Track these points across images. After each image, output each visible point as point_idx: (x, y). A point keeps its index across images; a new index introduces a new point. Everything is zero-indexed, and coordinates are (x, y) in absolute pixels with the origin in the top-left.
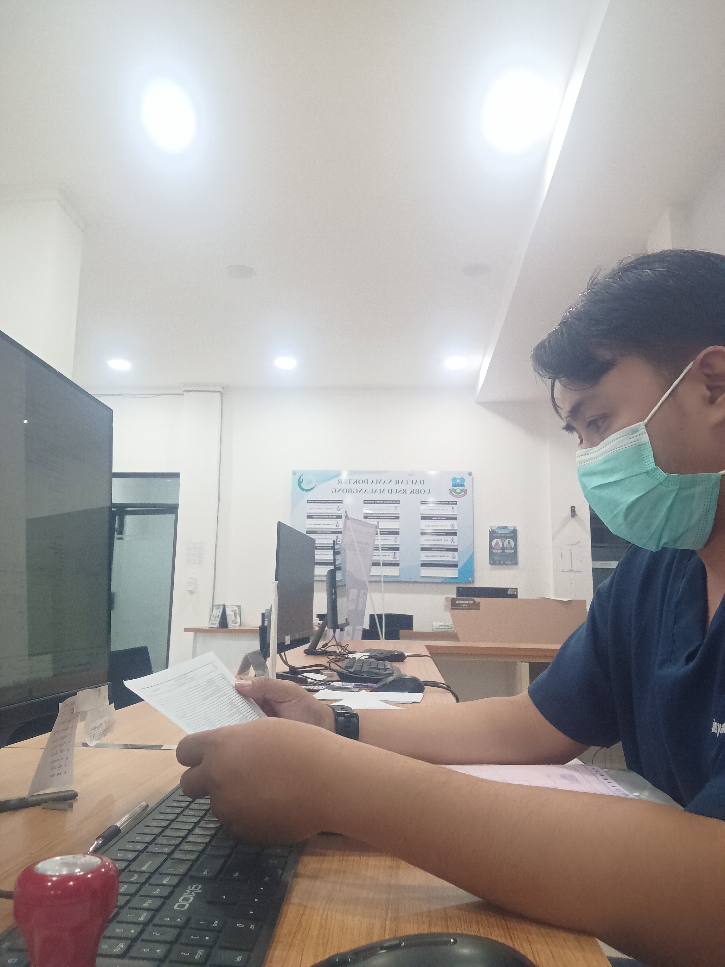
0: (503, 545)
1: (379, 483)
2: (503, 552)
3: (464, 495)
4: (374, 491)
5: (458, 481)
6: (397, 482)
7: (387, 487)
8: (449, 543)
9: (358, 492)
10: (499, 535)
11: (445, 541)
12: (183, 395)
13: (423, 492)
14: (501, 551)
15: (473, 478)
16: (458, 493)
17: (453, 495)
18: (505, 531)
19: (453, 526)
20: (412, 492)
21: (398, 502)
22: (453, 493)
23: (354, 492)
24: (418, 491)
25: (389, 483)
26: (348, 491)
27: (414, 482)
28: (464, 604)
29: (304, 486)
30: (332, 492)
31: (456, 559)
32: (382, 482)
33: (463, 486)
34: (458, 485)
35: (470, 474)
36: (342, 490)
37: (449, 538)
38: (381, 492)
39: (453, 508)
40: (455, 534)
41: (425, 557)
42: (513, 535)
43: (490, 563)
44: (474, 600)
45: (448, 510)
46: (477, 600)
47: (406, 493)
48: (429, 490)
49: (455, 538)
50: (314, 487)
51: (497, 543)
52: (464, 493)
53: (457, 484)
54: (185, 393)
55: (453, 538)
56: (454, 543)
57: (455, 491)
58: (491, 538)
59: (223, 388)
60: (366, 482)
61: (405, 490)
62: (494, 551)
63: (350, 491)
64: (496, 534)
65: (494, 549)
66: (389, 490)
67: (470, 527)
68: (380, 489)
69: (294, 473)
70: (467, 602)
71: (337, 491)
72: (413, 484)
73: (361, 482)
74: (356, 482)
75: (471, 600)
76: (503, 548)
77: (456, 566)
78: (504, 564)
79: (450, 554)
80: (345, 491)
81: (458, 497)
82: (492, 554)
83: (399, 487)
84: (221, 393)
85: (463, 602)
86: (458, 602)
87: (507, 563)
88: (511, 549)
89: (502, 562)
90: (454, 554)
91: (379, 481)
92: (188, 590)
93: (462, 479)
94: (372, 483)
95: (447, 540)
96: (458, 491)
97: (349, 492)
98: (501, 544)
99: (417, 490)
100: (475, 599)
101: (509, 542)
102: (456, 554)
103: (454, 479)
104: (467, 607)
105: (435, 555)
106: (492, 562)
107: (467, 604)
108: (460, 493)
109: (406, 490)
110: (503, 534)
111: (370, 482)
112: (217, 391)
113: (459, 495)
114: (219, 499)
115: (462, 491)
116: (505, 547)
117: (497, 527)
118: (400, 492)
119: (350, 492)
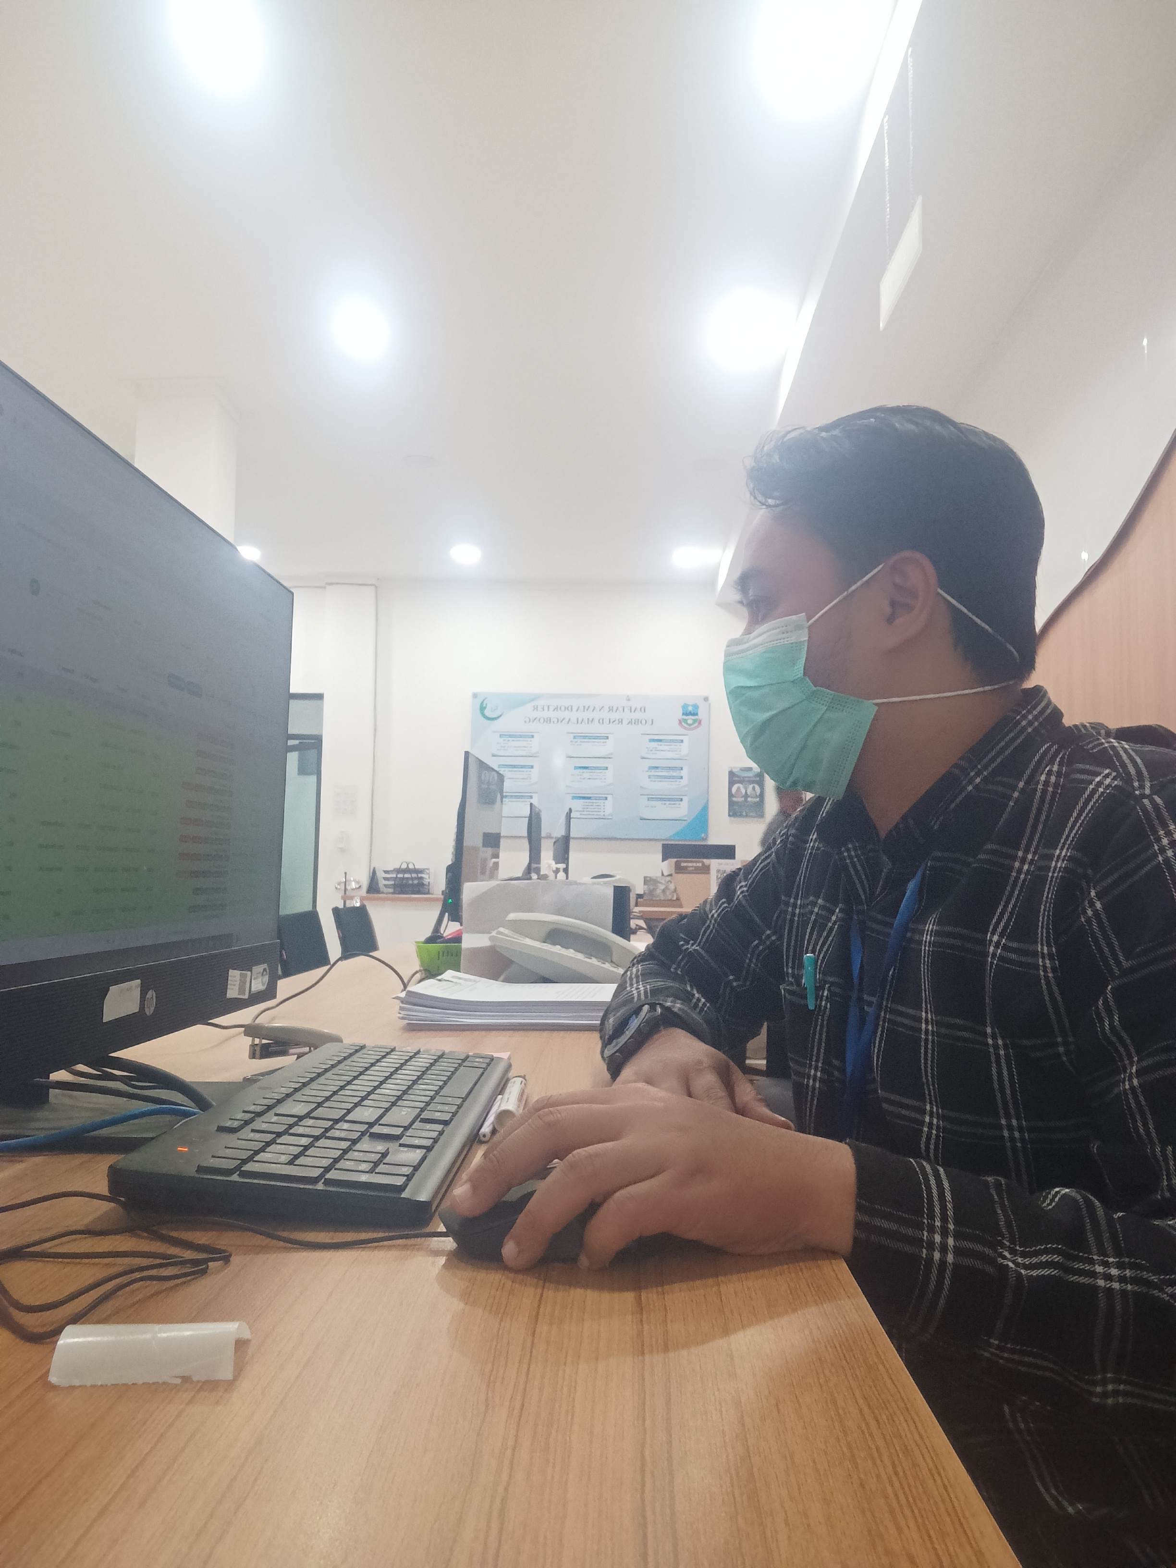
0: (746, 791)
1: (587, 710)
2: (746, 800)
3: (697, 727)
4: (580, 721)
5: (690, 708)
6: (611, 709)
7: (597, 715)
9: (560, 722)
10: (742, 778)
12: (325, 588)
13: (644, 722)
14: (743, 799)
15: (710, 705)
16: (690, 725)
17: (685, 728)
18: (750, 774)
20: (630, 722)
22: (683, 723)
23: (554, 722)
24: (637, 722)
25: (600, 710)
26: (546, 720)
27: (633, 710)
28: (689, 867)
29: (487, 712)
30: (525, 722)
32: (592, 708)
33: (697, 714)
34: (691, 714)
35: (706, 699)
36: (538, 719)
38: (590, 722)
42: (759, 778)
43: (729, 815)
44: (703, 864)
46: (709, 861)
47: (622, 723)
48: (652, 720)
50: (501, 716)
51: (739, 789)
52: (697, 724)
53: (688, 712)
54: (328, 587)
57: (685, 721)
58: (731, 783)
59: (378, 579)
60: (570, 709)
61: (620, 720)
62: (734, 799)
63: (548, 720)
64: (738, 777)
65: (736, 797)
66: (599, 720)
67: (704, 769)
68: (588, 719)
69: (475, 696)
70: (694, 864)
71: (531, 721)
72: (631, 712)
73: (563, 708)
74: (556, 709)
75: (696, 862)
76: (746, 796)
78: (747, 816)
80: (542, 720)
81: (690, 730)
82: (731, 804)
83: (614, 716)
84: (376, 587)
85: (690, 864)
86: (683, 864)
87: (751, 814)
88: (756, 797)
89: (744, 814)
91: (587, 707)
92: (339, 848)
93: (696, 707)
94: (577, 710)
96: (690, 722)
97: (547, 722)
98: (743, 791)
99: (637, 720)
100: (705, 860)
101: (754, 788)
103: (685, 706)
104: (695, 870)
106: (731, 814)
107: (695, 867)
108: (693, 724)
109: (622, 720)
110: (746, 777)
111: (574, 709)
112: (371, 585)
113: (690, 727)
114: (375, 730)
115: (695, 721)
116: (749, 793)
117: (739, 769)
118: (614, 723)
119: (549, 722)
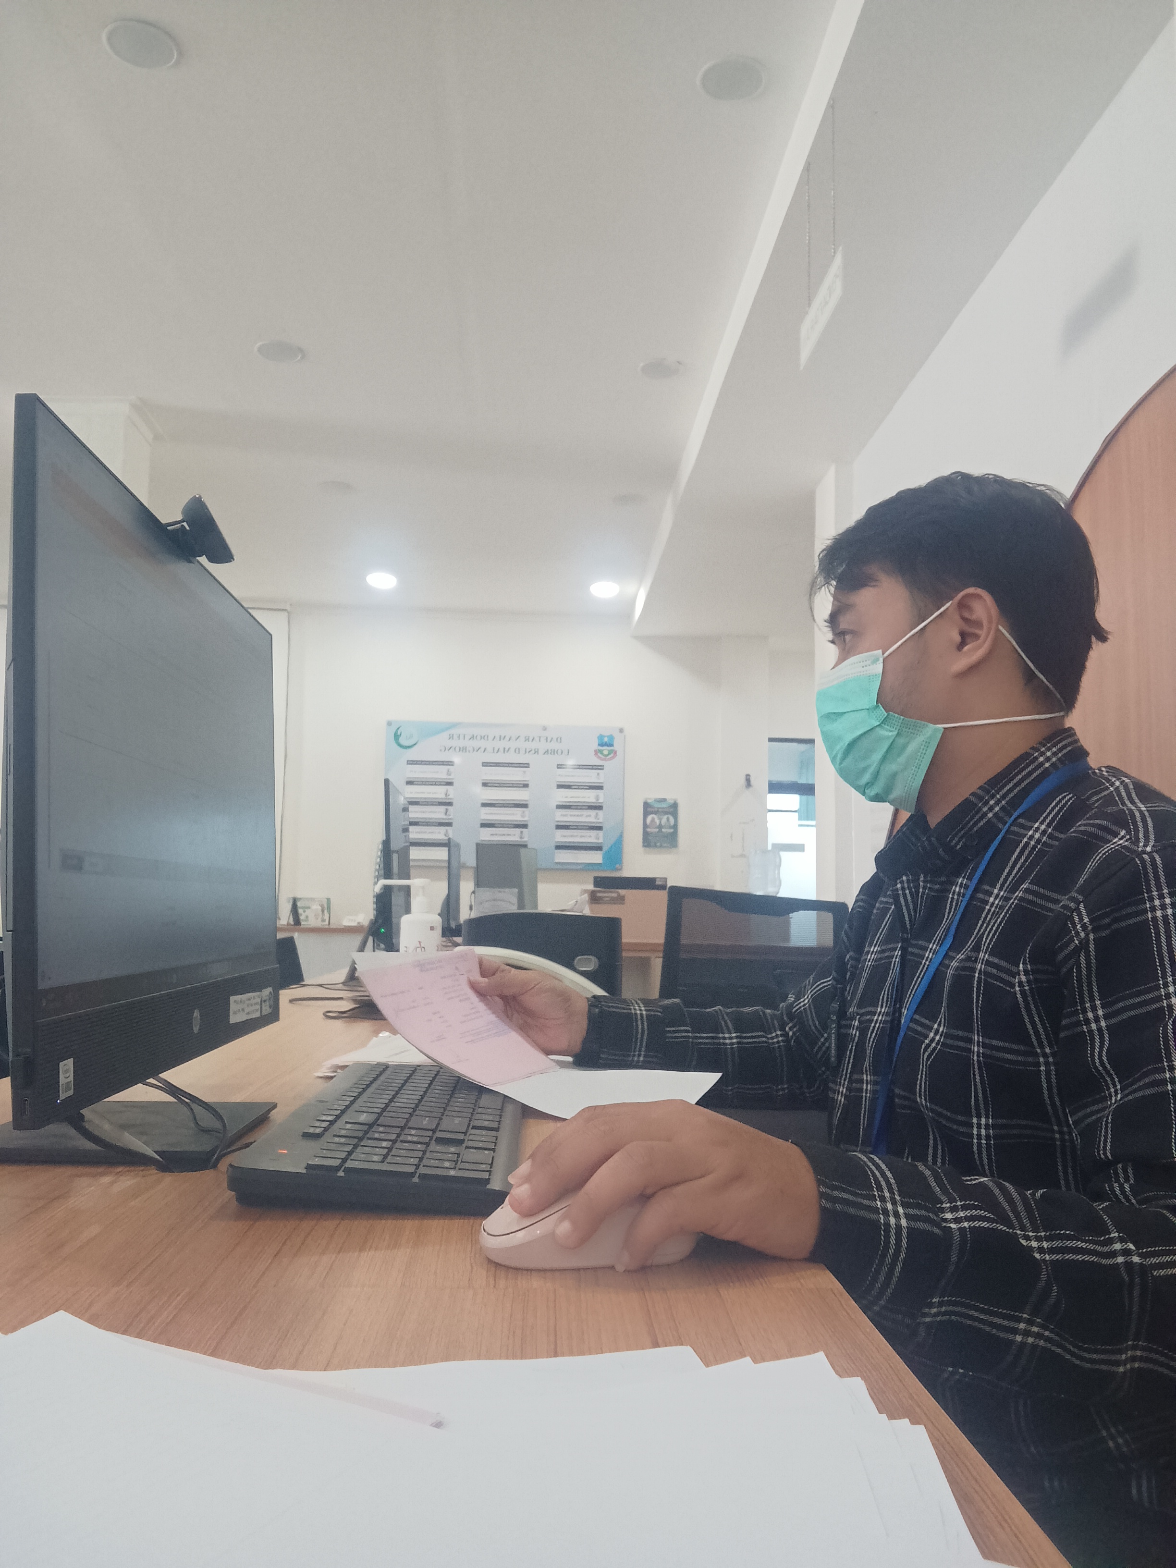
0: (660, 822)
1: (504, 739)
2: (660, 831)
3: (613, 758)
4: (496, 750)
5: (606, 739)
6: (527, 739)
7: (513, 745)
8: (592, 819)
9: (475, 751)
10: (656, 810)
11: (587, 816)
13: (560, 752)
14: (657, 830)
15: (625, 735)
16: (606, 756)
17: (599, 757)
18: (664, 805)
19: (597, 797)
20: (547, 752)
21: (526, 765)
23: (469, 751)
24: (554, 752)
25: (516, 740)
26: (462, 749)
27: (549, 740)
28: (605, 895)
29: (402, 741)
30: (441, 750)
31: (601, 841)
32: (507, 738)
33: (612, 745)
34: (606, 744)
35: (621, 731)
36: (453, 748)
37: (593, 813)
38: (506, 752)
39: (598, 774)
40: (600, 808)
41: (562, 837)
42: (673, 809)
44: (618, 892)
45: (591, 777)
46: (622, 892)
47: (538, 754)
48: (568, 750)
49: (600, 813)
50: (416, 744)
51: (653, 820)
52: (613, 754)
53: (604, 743)
55: (597, 813)
56: (598, 819)
57: (601, 752)
58: (646, 814)
59: (291, 605)
61: (536, 750)
62: (649, 830)
64: (653, 808)
65: (650, 828)
66: (515, 749)
67: (619, 799)
68: (504, 748)
69: (389, 724)
71: (446, 750)
72: (547, 742)
73: (479, 738)
74: (472, 737)
75: (611, 892)
76: (660, 827)
77: (599, 848)
78: (661, 846)
79: (593, 833)
80: (457, 749)
81: (605, 760)
82: (646, 835)
83: (530, 745)
84: (288, 612)
86: (599, 895)
87: (665, 845)
88: (670, 827)
89: (658, 844)
90: (598, 834)
91: (503, 736)
93: (611, 737)
94: (493, 740)
95: (590, 816)
96: (606, 752)
97: (462, 751)
98: (658, 822)
99: (553, 750)
100: (620, 891)
101: (668, 819)
102: (600, 833)
103: (601, 737)
104: (610, 901)
105: (575, 834)
106: (645, 844)
107: (612, 897)
108: (608, 755)
109: (538, 749)
110: (659, 808)
111: (491, 738)
112: (283, 610)
113: (606, 757)
114: (286, 756)
115: (610, 752)
116: (663, 823)
117: (652, 800)
118: (531, 753)
119: (464, 751)
